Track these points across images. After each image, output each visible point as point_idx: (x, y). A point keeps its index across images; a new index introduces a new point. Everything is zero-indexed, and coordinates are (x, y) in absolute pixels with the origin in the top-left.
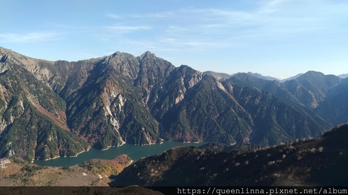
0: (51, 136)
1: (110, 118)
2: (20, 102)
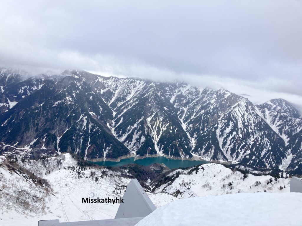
0: (100, 140)
1: (148, 129)
2: (79, 109)
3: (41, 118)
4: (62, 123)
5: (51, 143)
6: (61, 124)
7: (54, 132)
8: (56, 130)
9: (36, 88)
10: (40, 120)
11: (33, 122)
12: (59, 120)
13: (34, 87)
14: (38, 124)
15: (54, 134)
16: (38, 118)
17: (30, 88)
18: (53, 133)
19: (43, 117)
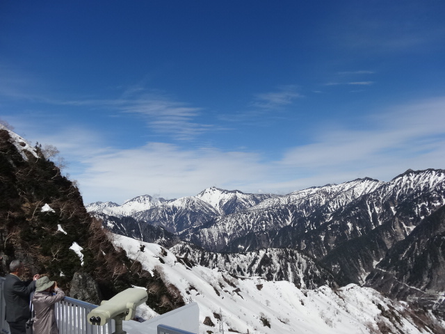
9: (439, 204)
13: (436, 203)
17: (429, 205)
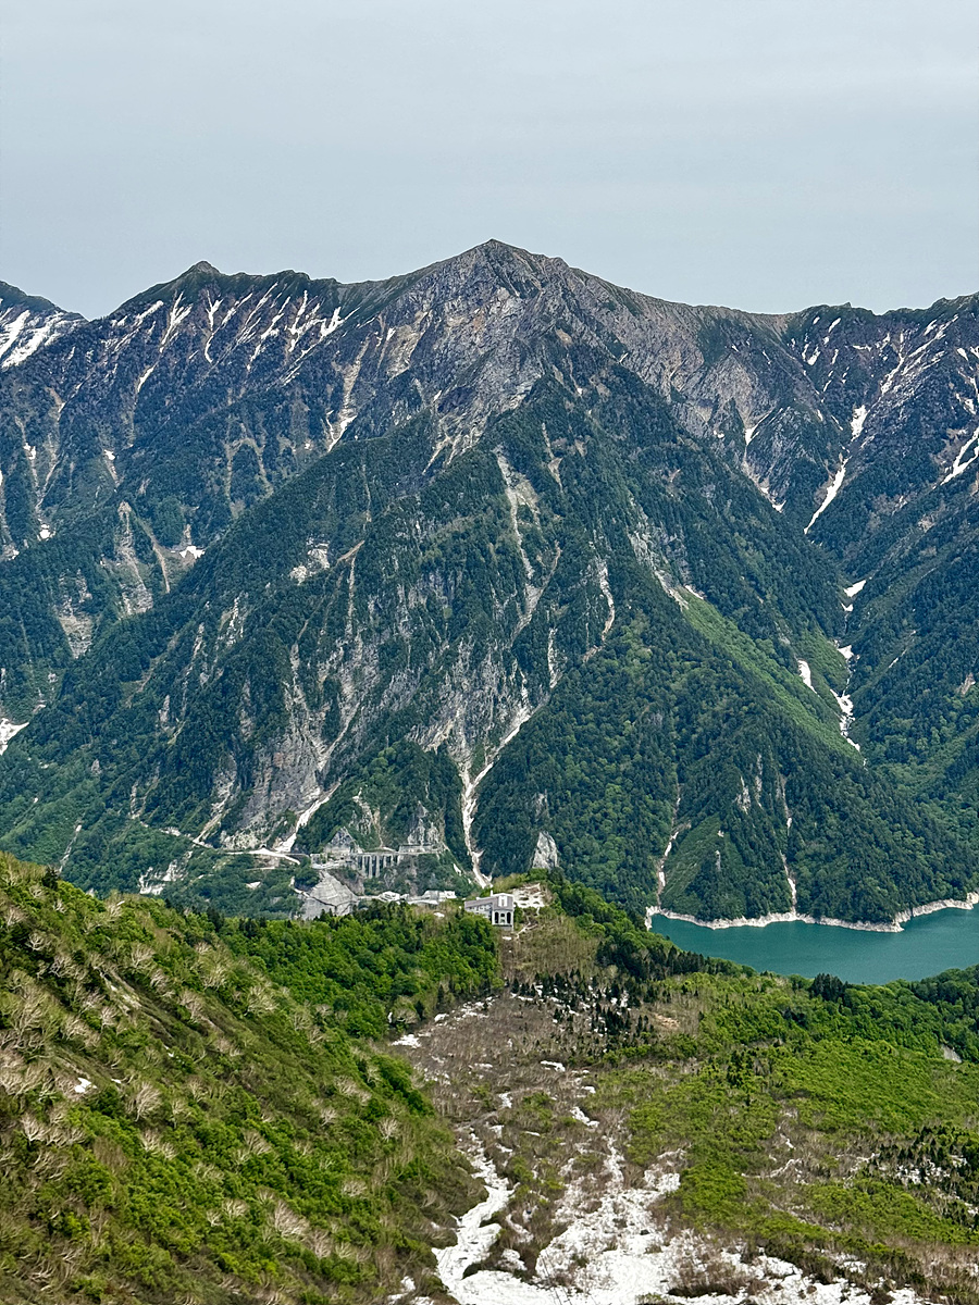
3: (353, 645)
4: (491, 672)
5: (425, 811)
6: (479, 683)
7: (440, 736)
8: (450, 726)
10: (347, 657)
11: (307, 676)
12: (464, 650)
14: (339, 687)
15: (442, 748)
16: (335, 649)
17: (272, 445)
18: (435, 746)
19: (366, 637)
